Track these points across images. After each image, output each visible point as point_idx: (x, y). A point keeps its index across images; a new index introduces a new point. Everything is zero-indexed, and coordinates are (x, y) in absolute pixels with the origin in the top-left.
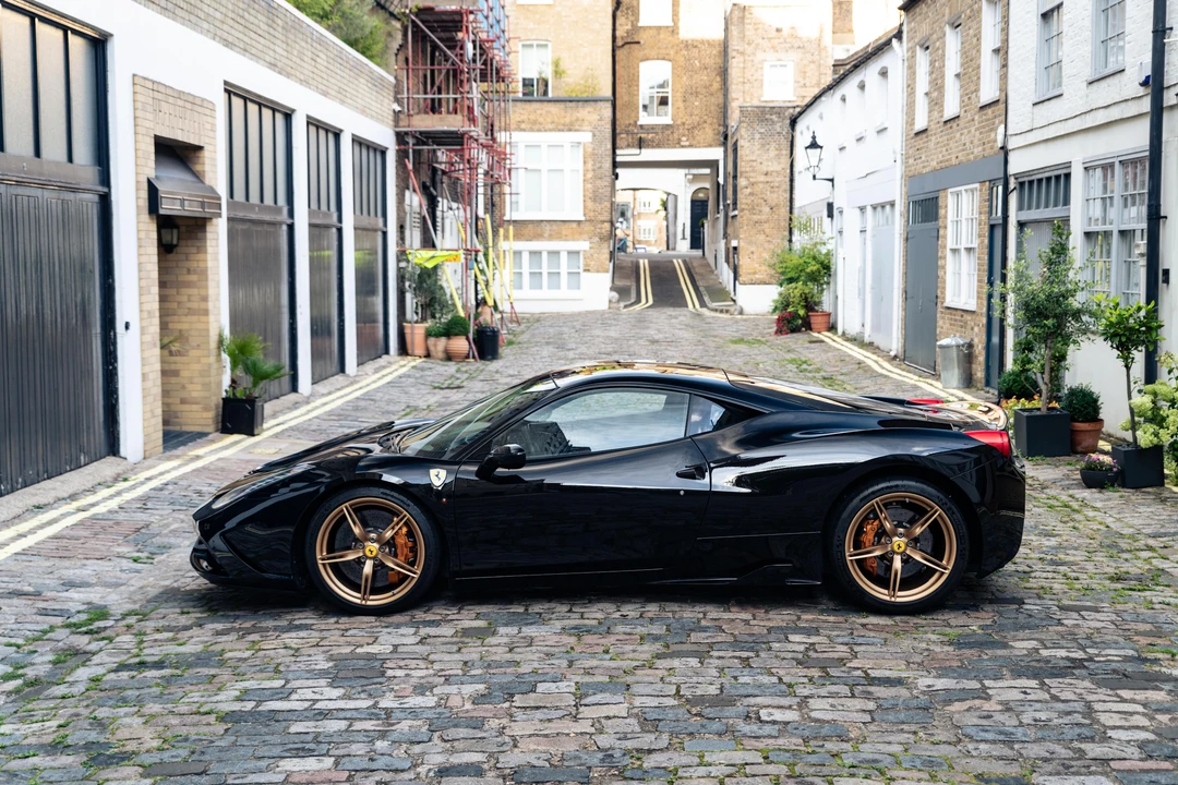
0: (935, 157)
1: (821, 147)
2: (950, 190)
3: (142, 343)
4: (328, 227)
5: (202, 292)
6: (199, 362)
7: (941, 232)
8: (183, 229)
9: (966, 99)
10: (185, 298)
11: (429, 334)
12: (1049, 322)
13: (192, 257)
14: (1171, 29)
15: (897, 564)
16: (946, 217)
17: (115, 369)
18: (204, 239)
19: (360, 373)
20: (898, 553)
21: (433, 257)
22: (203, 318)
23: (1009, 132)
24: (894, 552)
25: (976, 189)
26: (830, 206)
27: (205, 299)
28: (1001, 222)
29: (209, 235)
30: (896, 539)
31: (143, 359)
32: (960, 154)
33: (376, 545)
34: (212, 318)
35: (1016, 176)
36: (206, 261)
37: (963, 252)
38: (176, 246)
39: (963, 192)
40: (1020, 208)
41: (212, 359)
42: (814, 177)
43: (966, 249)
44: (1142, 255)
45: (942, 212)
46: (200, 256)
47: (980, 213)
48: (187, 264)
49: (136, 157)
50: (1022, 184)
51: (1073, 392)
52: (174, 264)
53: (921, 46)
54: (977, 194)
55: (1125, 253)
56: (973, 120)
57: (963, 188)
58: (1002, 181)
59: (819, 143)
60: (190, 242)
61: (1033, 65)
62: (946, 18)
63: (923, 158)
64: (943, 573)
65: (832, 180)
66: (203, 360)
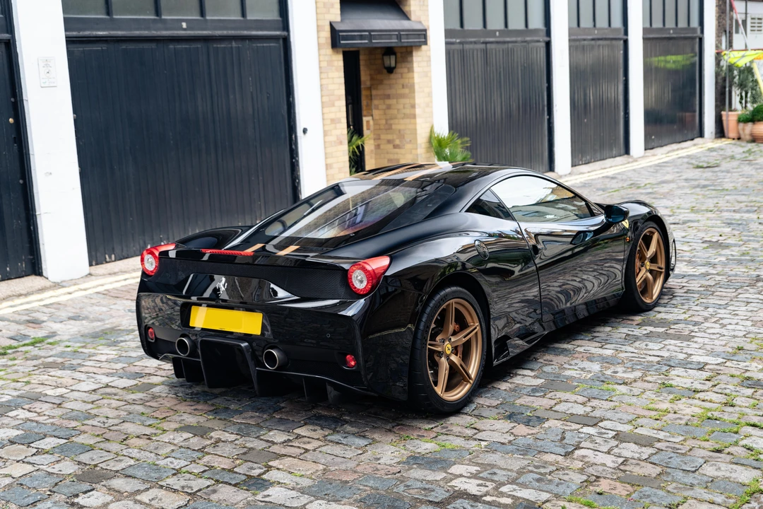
5: (412, 101)
8: (399, 55)
10: (401, 107)
11: (740, 121)
13: (404, 75)
17: (297, 161)
18: (412, 62)
19: (647, 154)
21: (743, 56)
22: (412, 121)
27: (413, 106)
29: (417, 59)
31: (326, 154)
34: (420, 121)
36: (413, 78)
38: (395, 68)
41: (421, 150)
46: (410, 75)
48: (401, 81)
52: (394, 81)
60: (403, 65)
66: (414, 151)
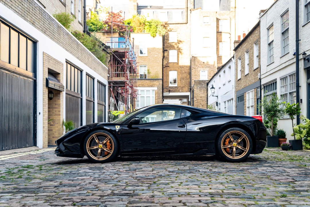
0: (243, 85)
1: (215, 88)
2: (247, 92)
3: (43, 119)
4: (91, 101)
5: (59, 110)
6: (58, 128)
7: (245, 103)
8: (54, 94)
9: (250, 69)
10: (54, 111)
12: (272, 112)
13: (56, 101)
14: (300, 40)
15: (234, 149)
16: (246, 99)
17: (36, 124)
18: (60, 96)
20: (234, 147)
21: (117, 112)
22: (59, 116)
23: (261, 74)
24: (233, 146)
25: (253, 91)
26: (217, 103)
27: (59, 111)
28: (260, 97)
29: (61, 96)
30: (234, 143)
31: (43, 123)
32: (249, 83)
33: (102, 145)
34: (61, 116)
35: (263, 85)
36: (60, 102)
37: (250, 107)
38: (53, 98)
39: (250, 92)
40: (264, 93)
41: (61, 127)
42: (213, 96)
43: (251, 106)
44: (295, 96)
45: (245, 98)
46: (59, 101)
47: (255, 96)
48: (55, 103)
49: (43, 72)
50: (265, 87)
51: (279, 131)
52: (52, 103)
53: (239, 59)
54: (253, 92)
55: (291, 98)
56: (252, 74)
57: (250, 91)
58: (260, 87)
59: (214, 87)
60: (56, 97)
61: (267, 56)
62: (245, 51)
63: (240, 86)
64: (246, 152)
65: (217, 96)
66: (59, 127)
